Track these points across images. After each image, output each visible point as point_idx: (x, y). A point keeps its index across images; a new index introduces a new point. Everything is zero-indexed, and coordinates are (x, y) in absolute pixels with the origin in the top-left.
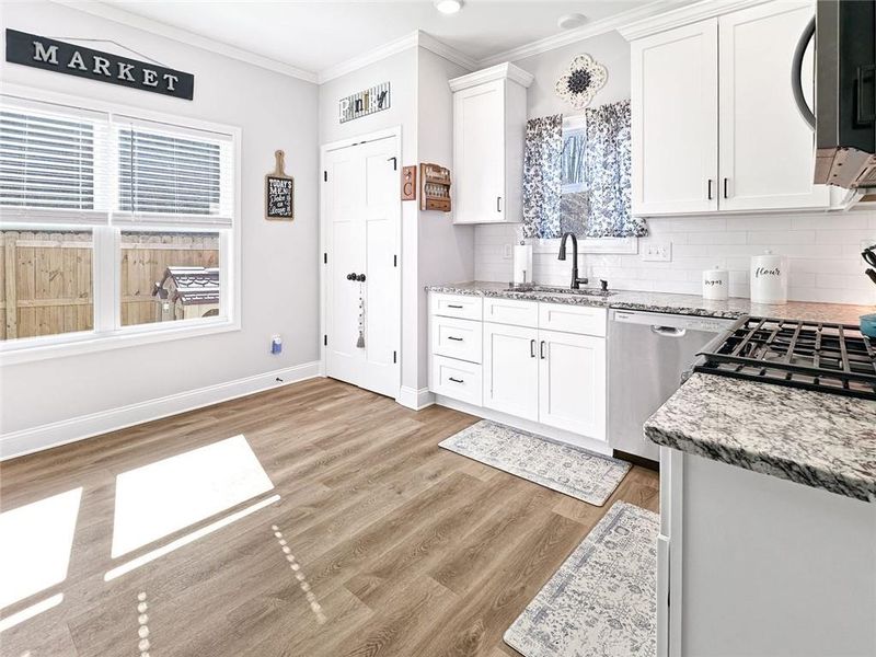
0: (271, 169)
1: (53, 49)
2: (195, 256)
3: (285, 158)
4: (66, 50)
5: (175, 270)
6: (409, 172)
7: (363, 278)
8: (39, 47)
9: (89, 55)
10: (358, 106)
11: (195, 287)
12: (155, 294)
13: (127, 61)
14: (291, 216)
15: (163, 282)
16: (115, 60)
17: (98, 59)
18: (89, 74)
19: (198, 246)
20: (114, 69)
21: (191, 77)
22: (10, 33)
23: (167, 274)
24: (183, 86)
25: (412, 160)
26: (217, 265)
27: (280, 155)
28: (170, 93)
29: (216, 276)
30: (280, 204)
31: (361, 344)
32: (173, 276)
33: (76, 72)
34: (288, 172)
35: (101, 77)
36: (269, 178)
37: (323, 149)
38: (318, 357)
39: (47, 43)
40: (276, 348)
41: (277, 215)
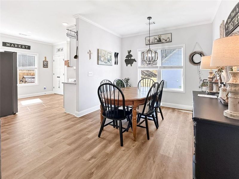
0: (44, 60)
1: (9, 44)
2: (29, 74)
3: (46, 58)
4: (11, 44)
5: (25, 77)
6: (66, 61)
7: (59, 77)
8: (7, 44)
9: (14, 44)
10: (59, 50)
11: (29, 80)
12: (20, 81)
13: (20, 45)
14: (47, 67)
15: (22, 79)
16: (18, 45)
17: (15, 45)
18: (14, 47)
19: (30, 72)
20: (18, 46)
21: (30, 46)
22: (3, 42)
23: (23, 77)
24: (29, 48)
25: (66, 59)
26: (34, 76)
27: (45, 57)
28: (27, 49)
29: (34, 78)
30: (45, 65)
31: (59, 87)
32: (25, 78)
33: (12, 47)
34: (47, 60)
35: (16, 47)
36: (44, 61)
37: (53, 56)
38: (53, 90)
39: (8, 43)
40: (45, 88)
41: (45, 67)
